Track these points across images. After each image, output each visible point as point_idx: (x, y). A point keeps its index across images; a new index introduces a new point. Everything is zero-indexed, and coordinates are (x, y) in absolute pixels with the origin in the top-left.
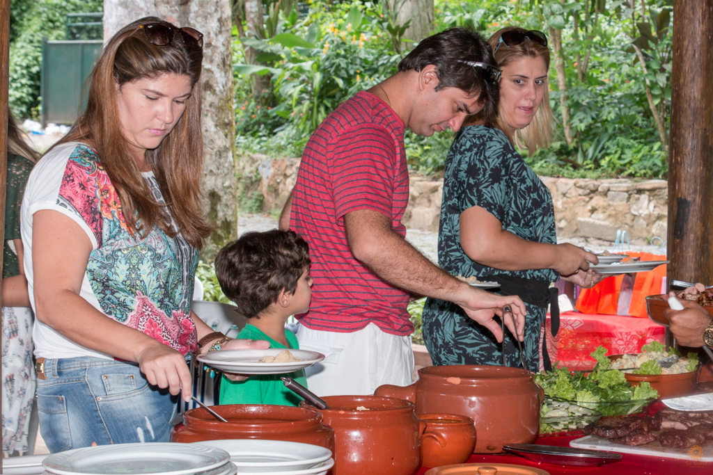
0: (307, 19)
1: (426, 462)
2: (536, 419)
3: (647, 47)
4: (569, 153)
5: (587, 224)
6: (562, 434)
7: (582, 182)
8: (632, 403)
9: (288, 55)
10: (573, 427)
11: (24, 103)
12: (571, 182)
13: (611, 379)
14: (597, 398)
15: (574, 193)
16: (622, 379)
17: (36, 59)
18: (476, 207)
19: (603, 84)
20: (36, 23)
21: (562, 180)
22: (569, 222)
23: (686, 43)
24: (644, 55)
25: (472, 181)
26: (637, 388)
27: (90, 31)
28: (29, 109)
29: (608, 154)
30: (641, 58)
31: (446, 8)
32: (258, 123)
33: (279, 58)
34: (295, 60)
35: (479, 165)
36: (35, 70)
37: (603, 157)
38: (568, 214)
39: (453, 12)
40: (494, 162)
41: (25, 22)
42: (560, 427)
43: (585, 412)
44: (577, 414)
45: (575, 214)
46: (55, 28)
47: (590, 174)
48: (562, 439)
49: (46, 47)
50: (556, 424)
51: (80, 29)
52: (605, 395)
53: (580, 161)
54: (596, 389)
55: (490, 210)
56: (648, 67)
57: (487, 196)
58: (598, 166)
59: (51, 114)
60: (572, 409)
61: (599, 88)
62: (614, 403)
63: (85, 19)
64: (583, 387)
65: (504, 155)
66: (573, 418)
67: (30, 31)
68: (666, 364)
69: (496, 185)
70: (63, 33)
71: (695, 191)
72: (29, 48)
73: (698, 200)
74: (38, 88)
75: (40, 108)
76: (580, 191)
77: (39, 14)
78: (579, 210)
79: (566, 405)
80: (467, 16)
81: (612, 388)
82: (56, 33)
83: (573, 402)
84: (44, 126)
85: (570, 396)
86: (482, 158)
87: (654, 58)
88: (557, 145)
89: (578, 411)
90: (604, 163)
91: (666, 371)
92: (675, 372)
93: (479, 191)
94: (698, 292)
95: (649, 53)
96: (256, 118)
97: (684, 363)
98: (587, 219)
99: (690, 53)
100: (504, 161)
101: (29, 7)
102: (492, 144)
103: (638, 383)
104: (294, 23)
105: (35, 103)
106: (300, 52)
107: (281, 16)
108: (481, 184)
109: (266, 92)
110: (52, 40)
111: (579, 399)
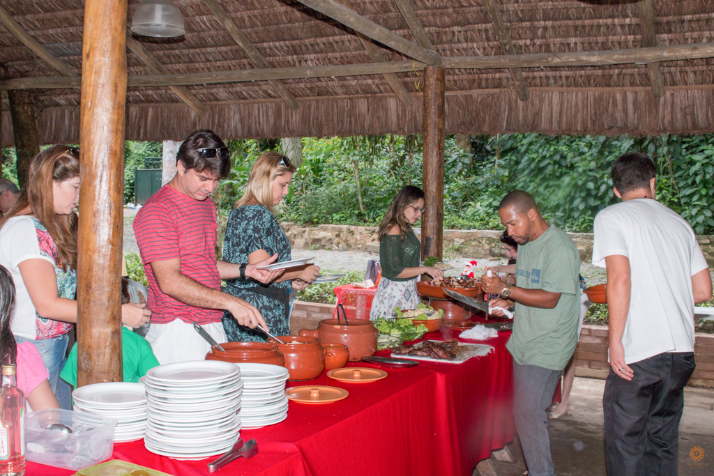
0: (247, 159)
1: (327, 367)
2: (375, 343)
3: (396, 170)
4: (362, 215)
5: (371, 246)
6: (386, 350)
7: (368, 228)
8: (416, 334)
9: (240, 174)
10: (391, 347)
11: (127, 195)
12: (363, 228)
13: (406, 323)
14: (401, 332)
15: (365, 232)
16: (411, 323)
17: (132, 177)
18: (261, 250)
19: (376, 185)
20: (132, 162)
21: (360, 227)
22: (363, 245)
23: (429, 166)
24: (395, 173)
25: (256, 235)
26: (418, 327)
27: (154, 165)
28: (129, 198)
29: (379, 216)
30: (393, 174)
31: (307, 153)
32: (227, 203)
33: (236, 176)
34: (243, 177)
35: (260, 227)
36: (132, 181)
37: (377, 217)
38: (362, 242)
39: (311, 155)
40: (268, 225)
41: (128, 162)
42: (385, 347)
43: (397, 339)
44: (393, 341)
45: (365, 242)
46: (140, 164)
47: (371, 224)
48: (387, 353)
49: (136, 172)
50: (383, 345)
51: (150, 164)
52: (404, 331)
53: (367, 219)
54: (400, 329)
55: (267, 251)
56: (396, 178)
57: (266, 244)
58: (375, 221)
59: (138, 200)
60: (391, 338)
61: (375, 187)
62: (408, 334)
63: (153, 160)
64: (393, 327)
65: (272, 221)
66: (391, 343)
67: (130, 165)
68: (429, 315)
69: (269, 238)
70: (143, 166)
71: (434, 233)
72: (129, 172)
73: (435, 237)
74: (133, 189)
75: (134, 198)
76: (368, 232)
77: (134, 158)
78: (367, 240)
79: (387, 336)
80: (318, 157)
81: (406, 327)
82: (140, 166)
83: (389, 334)
84: (136, 205)
85: (387, 331)
86: (261, 222)
87: (399, 174)
88: (356, 212)
89: (394, 340)
90: (377, 219)
91: (429, 318)
92: (434, 319)
93: (261, 241)
94: (440, 281)
95: (397, 172)
96: (226, 201)
97: (436, 313)
98: (371, 244)
99: (431, 171)
100: (272, 224)
101: (129, 155)
102: (266, 215)
103: (419, 324)
104: (241, 160)
105: (132, 196)
106: (245, 173)
107: (237, 158)
108: (262, 237)
109: (230, 190)
110: (139, 169)
111: (392, 333)
